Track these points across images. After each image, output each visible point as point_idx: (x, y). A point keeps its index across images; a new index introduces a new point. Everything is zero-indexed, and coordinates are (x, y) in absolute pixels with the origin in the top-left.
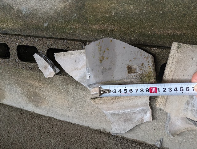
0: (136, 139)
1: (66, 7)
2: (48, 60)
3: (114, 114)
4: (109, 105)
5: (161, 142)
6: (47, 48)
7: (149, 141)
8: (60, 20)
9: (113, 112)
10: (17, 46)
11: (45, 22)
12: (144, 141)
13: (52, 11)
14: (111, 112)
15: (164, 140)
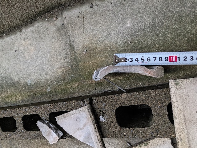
1: (63, 71)
2: (51, 125)
6: (49, 113)
8: (60, 83)
10: (22, 117)
11: (47, 88)
13: (52, 78)
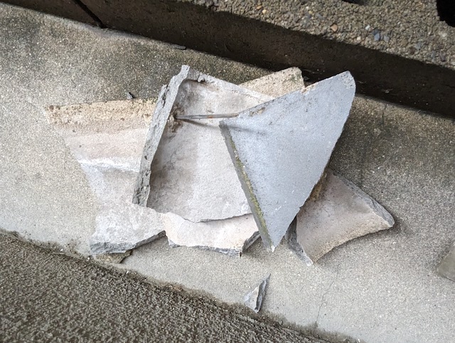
0: (179, 281)
3: (117, 171)
4: (103, 137)
5: (263, 292)
7: (224, 289)
9: (115, 165)
12: (206, 289)
14: (108, 163)
15: (273, 284)
